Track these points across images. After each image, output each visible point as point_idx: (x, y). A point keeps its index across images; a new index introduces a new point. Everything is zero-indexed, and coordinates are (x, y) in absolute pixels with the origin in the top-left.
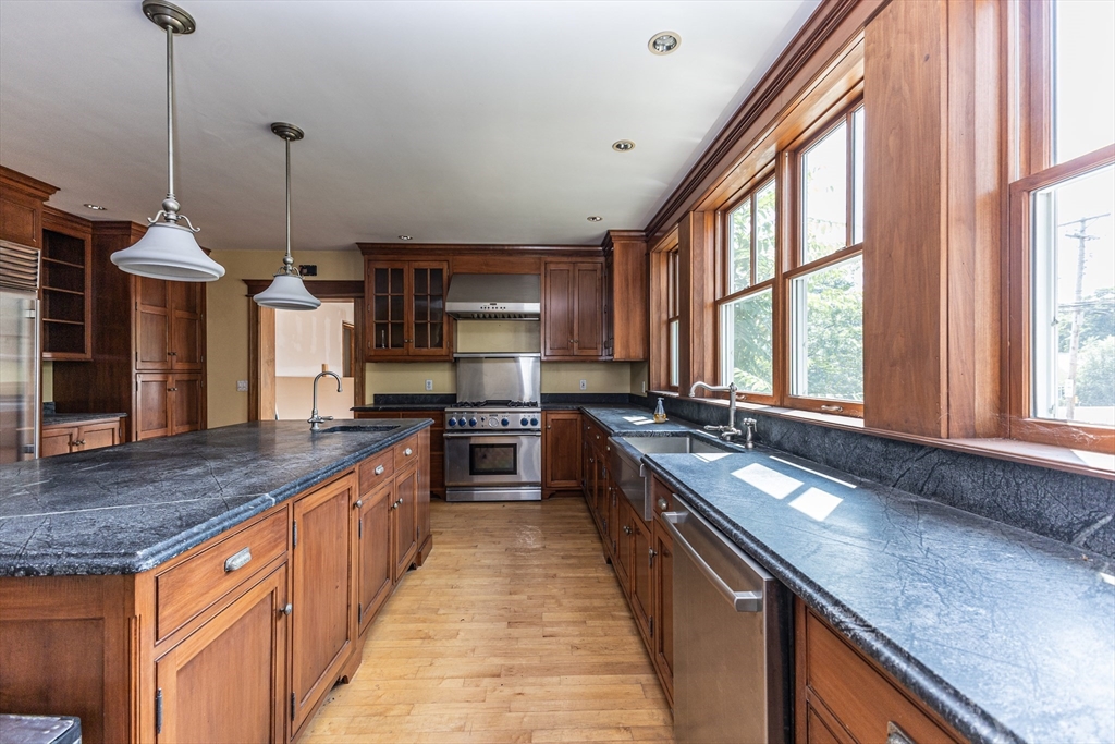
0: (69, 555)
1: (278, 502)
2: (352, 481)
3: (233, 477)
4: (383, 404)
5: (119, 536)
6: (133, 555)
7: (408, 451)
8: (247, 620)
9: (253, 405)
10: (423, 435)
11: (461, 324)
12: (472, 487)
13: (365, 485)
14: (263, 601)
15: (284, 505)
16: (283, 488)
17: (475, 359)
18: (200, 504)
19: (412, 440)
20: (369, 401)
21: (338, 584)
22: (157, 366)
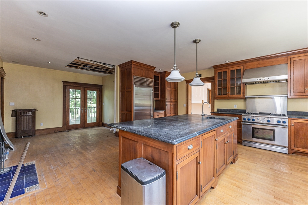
0: (163, 138)
1: (198, 135)
2: (214, 133)
3: (187, 127)
4: (220, 112)
5: (170, 136)
6: (173, 140)
7: (231, 127)
8: (192, 162)
9: (187, 110)
10: (235, 122)
11: (248, 86)
12: (252, 142)
13: (218, 135)
14: (195, 159)
15: (199, 136)
16: (199, 132)
17: (253, 98)
18: (183, 132)
19: (232, 123)
20: (216, 111)
21: (211, 160)
22: (170, 101)
